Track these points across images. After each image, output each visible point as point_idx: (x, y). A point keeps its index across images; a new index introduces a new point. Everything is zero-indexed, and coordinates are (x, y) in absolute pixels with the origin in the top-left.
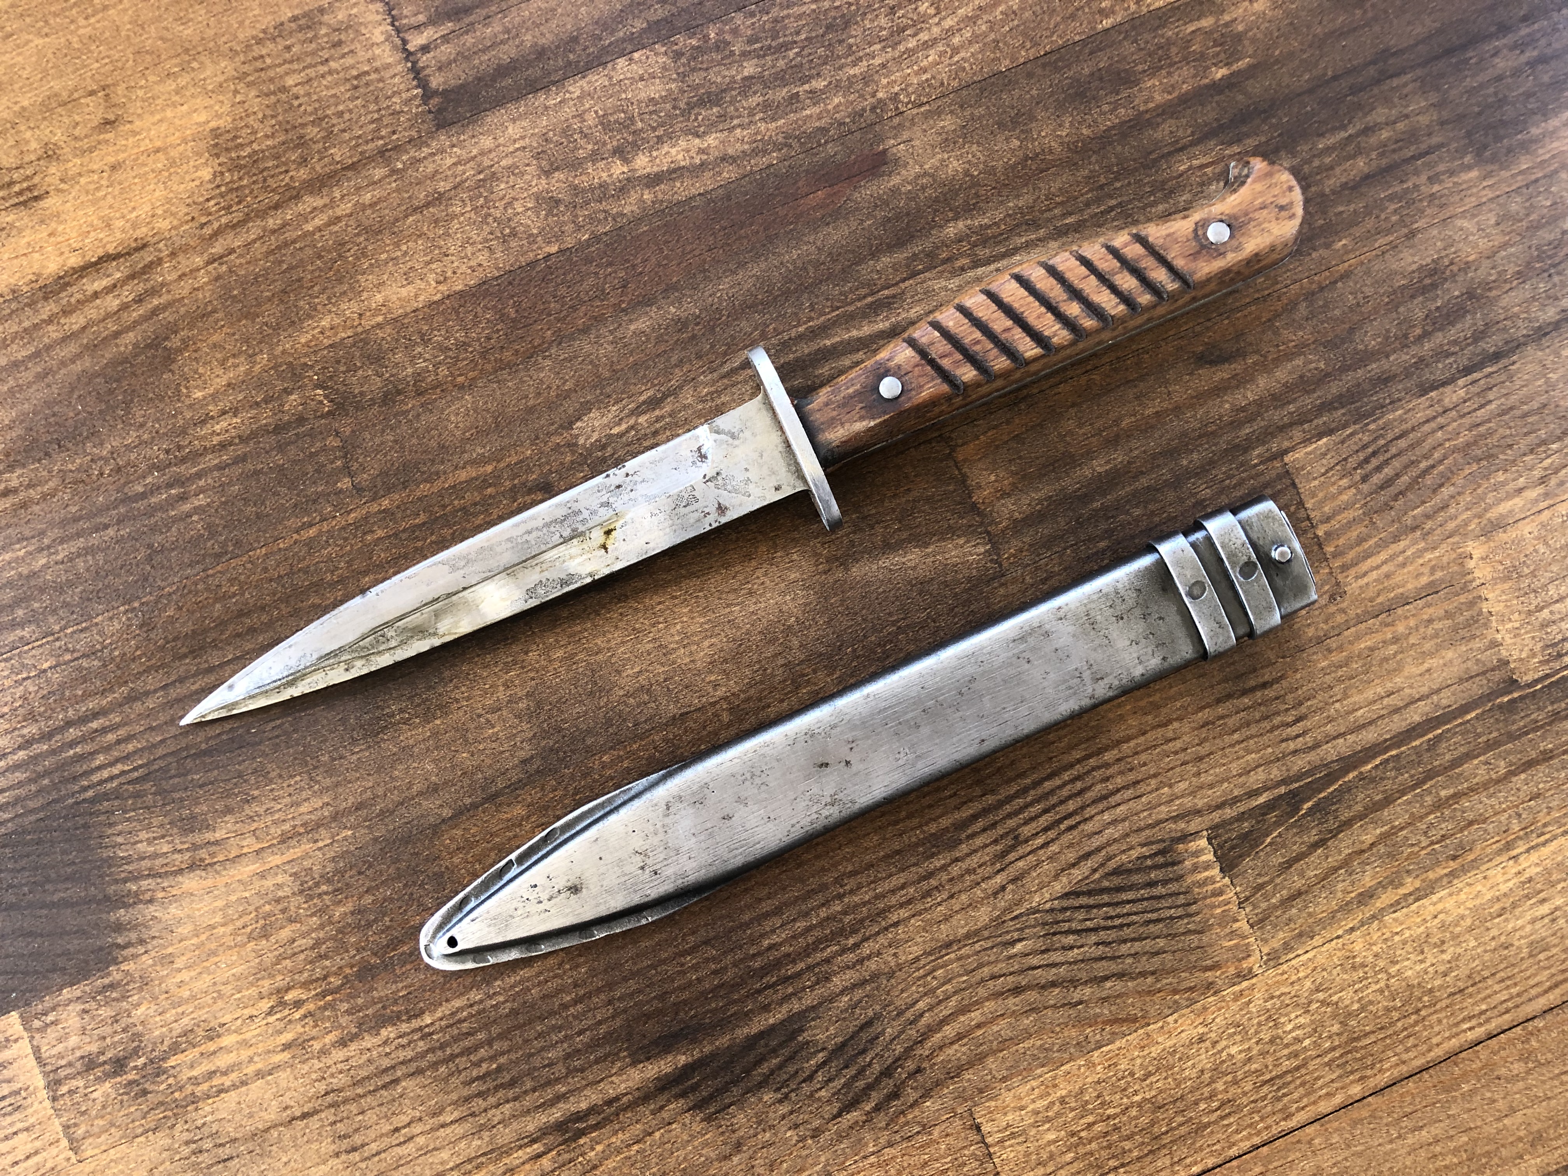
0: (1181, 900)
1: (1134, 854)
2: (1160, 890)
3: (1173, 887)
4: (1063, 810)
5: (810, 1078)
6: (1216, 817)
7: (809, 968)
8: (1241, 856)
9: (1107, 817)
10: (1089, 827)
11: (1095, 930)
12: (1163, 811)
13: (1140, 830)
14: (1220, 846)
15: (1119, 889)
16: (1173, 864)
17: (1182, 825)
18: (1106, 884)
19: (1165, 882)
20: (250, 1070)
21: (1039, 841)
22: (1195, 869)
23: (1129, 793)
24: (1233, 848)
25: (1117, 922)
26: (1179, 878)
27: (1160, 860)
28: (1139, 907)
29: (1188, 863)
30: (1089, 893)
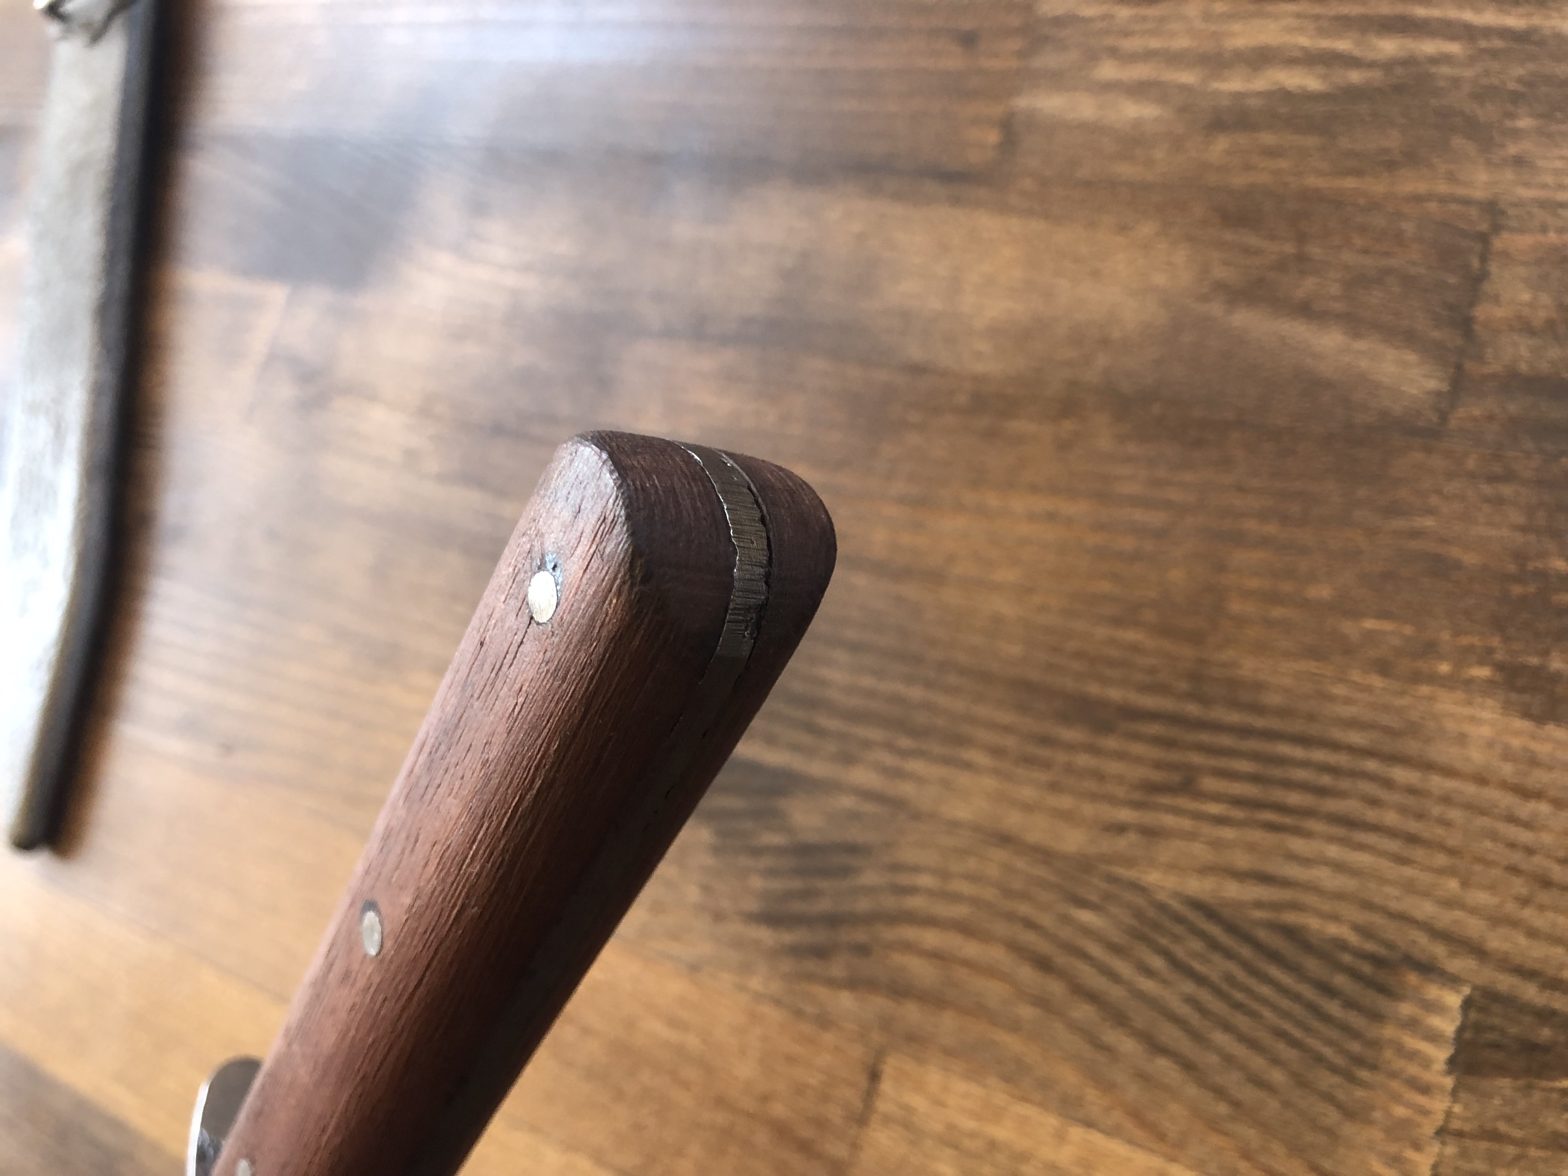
0: (1356, 1047)
1: (1333, 930)
2: (1334, 1008)
3: (1355, 1020)
4: (1279, 795)
5: (755, 852)
6: (1505, 982)
7: (840, 736)
8: (1501, 1070)
9: (1333, 851)
10: (1297, 844)
11: (1200, 980)
12: (1426, 909)
13: (1368, 905)
14: (1478, 1028)
15: (1275, 957)
16: (1383, 990)
17: (1439, 950)
18: (1262, 934)
19: (1350, 1004)
21: (1214, 809)
22: (1412, 1025)
23: (1393, 845)
24: (1496, 1046)
25: (1239, 996)
26: (1377, 1017)
27: (1367, 968)
28: (1286, 1003)
29: (1406, 1009)
30: (1231, 928)
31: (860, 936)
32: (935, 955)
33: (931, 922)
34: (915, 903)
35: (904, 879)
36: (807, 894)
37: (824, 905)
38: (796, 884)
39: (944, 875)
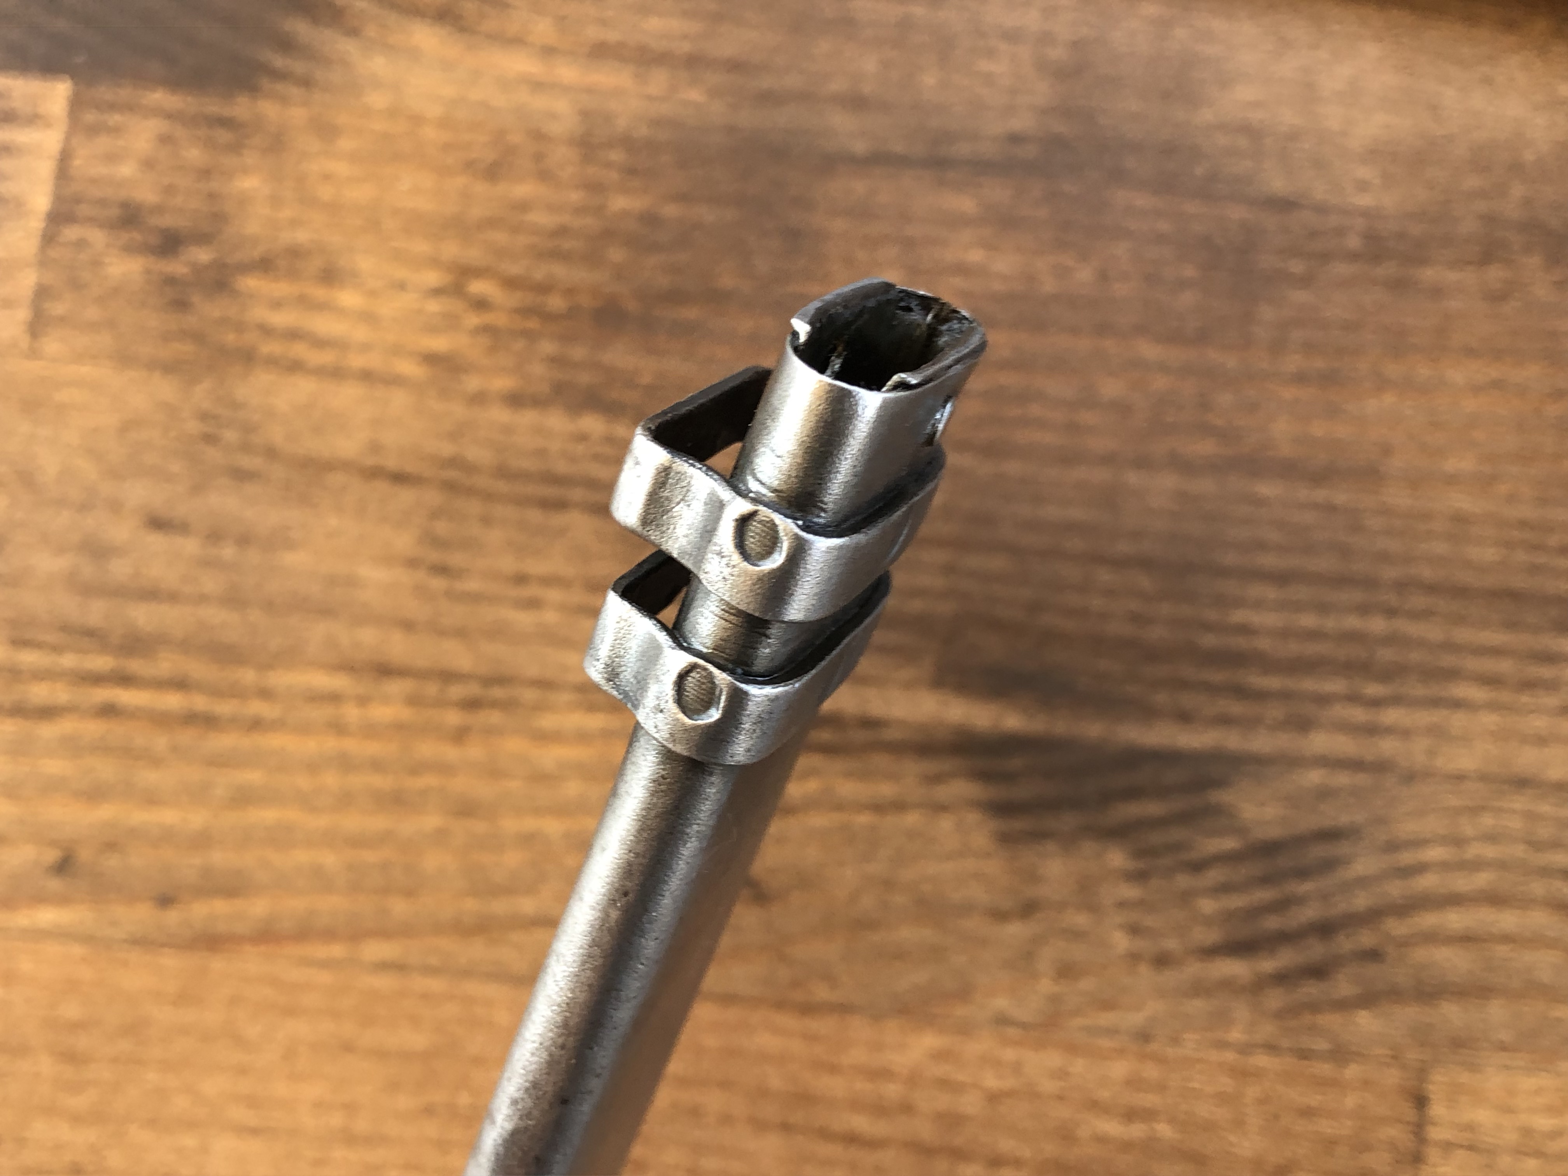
5: (1198, 867)
7: (1285, 696)
20: (357, 361)
31: (1366, 939)
32: (1467, 939)
33: (1455, 900)
34: (1428, 882)
35: (1407, 858)
36: (1282, 905)
37: (1309, 913)
38: (1263, 895)
39: (1458, 842)
